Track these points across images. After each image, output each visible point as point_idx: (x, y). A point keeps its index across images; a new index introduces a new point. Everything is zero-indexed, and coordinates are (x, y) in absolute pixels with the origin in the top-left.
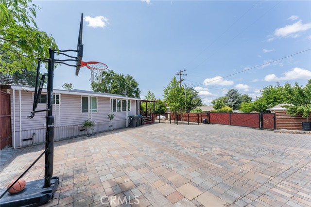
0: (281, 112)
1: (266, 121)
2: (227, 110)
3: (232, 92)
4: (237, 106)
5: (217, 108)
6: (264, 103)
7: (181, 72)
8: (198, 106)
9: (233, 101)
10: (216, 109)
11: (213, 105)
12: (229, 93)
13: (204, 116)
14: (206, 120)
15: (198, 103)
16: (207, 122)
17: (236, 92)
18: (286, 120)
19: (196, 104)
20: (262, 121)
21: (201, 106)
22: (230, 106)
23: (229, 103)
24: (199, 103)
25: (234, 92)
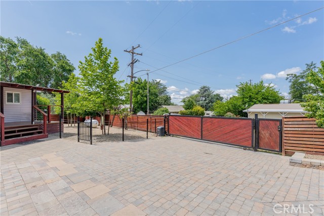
0: (294, 117)
1: (265, 134)
2: (199, 110)
3: (204, 89)
4: (209, 107)
5: (188, 109)
6: (239, 103)
7: (134, 49)
8: (165, 105)
9: (205, 100)
10: (186, 109)
11: (183, 104)
12: (201, 90)
13: (160, 123)
14: (162, 128)
15: (165, 101)
16: (164, 133)
17: (209, 89)
18: (303, 133)
19: (163, 102)
20: (258, 133)
21: (169, 105)
22: (202, 106)
23: (201, 102)
24: (167, 101)
25: (206, 90)
